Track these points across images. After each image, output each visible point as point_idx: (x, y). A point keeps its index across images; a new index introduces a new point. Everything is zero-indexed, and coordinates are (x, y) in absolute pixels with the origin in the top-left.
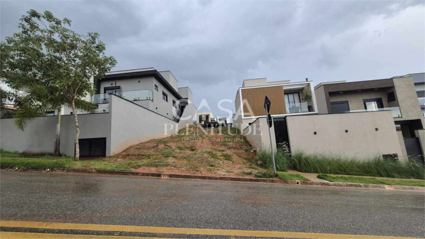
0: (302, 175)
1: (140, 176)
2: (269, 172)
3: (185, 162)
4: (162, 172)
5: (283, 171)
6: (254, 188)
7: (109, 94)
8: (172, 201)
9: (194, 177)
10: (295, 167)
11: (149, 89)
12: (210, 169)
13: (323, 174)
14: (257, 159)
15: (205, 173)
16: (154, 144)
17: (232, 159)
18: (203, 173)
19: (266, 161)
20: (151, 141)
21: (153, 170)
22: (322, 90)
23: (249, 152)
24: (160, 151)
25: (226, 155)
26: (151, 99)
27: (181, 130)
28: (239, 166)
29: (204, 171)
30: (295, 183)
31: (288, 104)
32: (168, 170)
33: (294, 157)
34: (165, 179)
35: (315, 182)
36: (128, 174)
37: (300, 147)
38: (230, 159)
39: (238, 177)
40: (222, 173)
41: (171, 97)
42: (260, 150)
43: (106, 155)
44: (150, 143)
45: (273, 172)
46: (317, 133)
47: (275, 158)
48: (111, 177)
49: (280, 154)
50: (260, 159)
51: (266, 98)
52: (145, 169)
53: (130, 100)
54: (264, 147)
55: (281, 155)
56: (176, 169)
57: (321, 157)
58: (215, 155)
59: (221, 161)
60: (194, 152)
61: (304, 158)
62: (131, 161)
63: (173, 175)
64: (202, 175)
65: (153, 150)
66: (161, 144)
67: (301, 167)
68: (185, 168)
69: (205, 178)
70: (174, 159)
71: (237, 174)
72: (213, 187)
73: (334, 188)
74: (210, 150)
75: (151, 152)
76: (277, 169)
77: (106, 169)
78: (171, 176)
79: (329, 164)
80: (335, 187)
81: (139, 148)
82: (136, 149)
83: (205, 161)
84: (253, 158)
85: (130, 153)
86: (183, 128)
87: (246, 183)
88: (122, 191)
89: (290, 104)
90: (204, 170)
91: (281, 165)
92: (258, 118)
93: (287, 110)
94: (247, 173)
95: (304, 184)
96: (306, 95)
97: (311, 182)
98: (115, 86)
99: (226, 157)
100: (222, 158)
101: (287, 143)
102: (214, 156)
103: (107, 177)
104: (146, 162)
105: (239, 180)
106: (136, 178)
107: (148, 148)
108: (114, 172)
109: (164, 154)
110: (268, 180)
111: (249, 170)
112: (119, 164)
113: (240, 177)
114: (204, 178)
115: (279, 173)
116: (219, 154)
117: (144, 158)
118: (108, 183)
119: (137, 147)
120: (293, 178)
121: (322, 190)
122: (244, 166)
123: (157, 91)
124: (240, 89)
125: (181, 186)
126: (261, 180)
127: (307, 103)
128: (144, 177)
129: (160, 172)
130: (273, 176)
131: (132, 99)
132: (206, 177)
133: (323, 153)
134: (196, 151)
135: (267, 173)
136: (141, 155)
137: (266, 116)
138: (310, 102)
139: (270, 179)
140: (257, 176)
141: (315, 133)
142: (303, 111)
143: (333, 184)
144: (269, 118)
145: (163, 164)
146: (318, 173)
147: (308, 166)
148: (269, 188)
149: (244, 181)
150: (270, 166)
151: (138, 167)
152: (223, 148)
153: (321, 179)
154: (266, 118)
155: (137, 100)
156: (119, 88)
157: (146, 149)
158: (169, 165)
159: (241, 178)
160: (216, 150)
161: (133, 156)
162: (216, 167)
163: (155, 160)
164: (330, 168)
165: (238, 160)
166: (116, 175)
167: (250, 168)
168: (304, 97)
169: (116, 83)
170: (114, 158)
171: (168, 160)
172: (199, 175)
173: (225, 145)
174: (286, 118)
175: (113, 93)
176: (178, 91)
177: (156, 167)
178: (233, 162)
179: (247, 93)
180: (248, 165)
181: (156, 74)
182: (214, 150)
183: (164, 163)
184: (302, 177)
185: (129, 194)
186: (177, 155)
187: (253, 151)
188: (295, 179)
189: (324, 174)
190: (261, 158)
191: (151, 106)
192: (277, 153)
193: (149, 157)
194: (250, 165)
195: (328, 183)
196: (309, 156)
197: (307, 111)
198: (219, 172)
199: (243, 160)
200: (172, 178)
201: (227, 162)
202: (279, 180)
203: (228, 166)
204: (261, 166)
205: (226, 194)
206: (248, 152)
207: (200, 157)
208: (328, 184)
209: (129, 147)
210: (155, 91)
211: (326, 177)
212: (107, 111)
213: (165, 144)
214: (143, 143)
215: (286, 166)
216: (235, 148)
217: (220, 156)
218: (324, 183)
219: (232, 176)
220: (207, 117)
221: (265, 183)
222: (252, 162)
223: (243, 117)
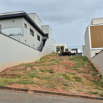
1: (13, 90)
3: (46, 81)
4: (28, 88)
9: (52, 93)
11: (20, 27)
12: (64, 88)
16: (24, 67)
17: (82, 81)
18: (59, 90)
21: (22, 86)
23: (96, 76)
24: (27, 72)
25: (76, 78)
26: (22, 34)
28: (87, 87)
34: (31, 94)
36: (5, 89)
38: (80, 81)
40: (73, 91)
41: (36, 33)
44: (21, 67)
52: (16, 86)
56: (39, 86)
59: (73, 82)
60: (52, 74)
62: (7, 79)
63: (37, 91)
66: (28, 67)
68: (46, 86)
70: (38, 79)
71: (86, 93)
74: (64, 73)
75: (21, 73)
78: (35, 91)
81: (13, 70)
82: (11, 71)
83: (60, 82)
84: (99, 81)
85: (6, 73)
90: (59, 88)
94: (94, 93)
100: (73, 80)
102: (67, 78)
104: (18, 80)
105: (87, 97)
106: (10, 92)
107: (19, 70)
109: (30, 75)
113: (88, 95)
114: (59, 94)
116: (72, 76)
117: (16, 77)
124: (89, 26)
125: (42, 100)
131: (8, 34)
132: (61, 94)
134: (54, 73)
136: (14, 75)
140: (101, 96)
149: (92, 99)
151: (12, 84)
152: (74, 72)
155: (12, 35)
157: (17, 71)
158: (34, 83)
160: (69, 73)
161: (9, 75)
162: (69, 86)
163: (24, 79)
165: (86, 82)
167: (96, 89)
171: (33, 79)
172: (56, 92)
173: (76, 70)
176: (41, 28)
177: (25, 84)
178: (82, 83)
180: (94, 86)
181: (25, 15)
183: (30, 81)
186: (39, 76)
191: (22, 40)
193: (19, 77)
198: (71, 91)
199: (90, 82)
200: (36, 93)
201: (78, 83)
203: (78, 86)
206: (94, 76)
207: (56, 78)
210: (25, 28)
213: (31, 68)
214: (16, 66)
216: (84, 73)
217: (72, 78)
219: (82, 94)
222: (98, 84)
223: (91, 48)
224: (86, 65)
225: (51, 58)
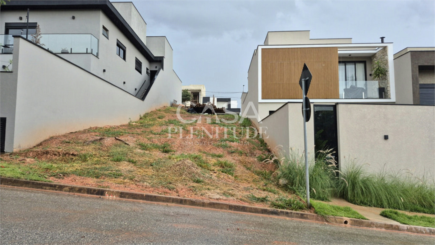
0: (354, 210)
1: (65, 191)
2: (298, 200)
3: (150, 171)
4: (106, 187)
5: (323, 200)
6: (268, 225)
7: (13, 36)
8: (120, 240)
9: (165, 200)
10: (343, 195)
11: (91, 34)
12: (193, 187)
13: (391, 209)
14: (279, 175)
15: (184, 193)
16: (97, 136)
17: (234, 173)
18: (181, 193)
19: (294, 180)
20: (89, 131)
21: (91, 183)
22: (407, 61)
23: (266, 162)
24: (106, 149)
25: (224, 165)
26: (95, 53)
27: (147, 114)
28: (246, 185)
29: (184, 190)
30: (341, 223)
31: (344, 82)
32: (118, 185)
33: (344, 177)
34: (112, 200)
35: (377, 223)
36: (44, 187)
37: (356, 160)
38: (231, 172)
39: (242, 205)
40: (214, 195)
41: (132, 53)
42: (287, 160)
43: (5, 150)
44: (88, 134)
45: (304, 200)
46: (389, 137)
47: (310, 176)
48: (12, 190)
49: (321, 170)
50: (285, 176)
51: (305, 68)
52: (75, 181)
53: (54, 52)
54: (292, 155)
55: (321, 172)
56: (133, 182)
57: (391, 180)
58: (204, 163)
59: (215, 175)
60: (167, 155)
61: (361, 181)
62: (50, 164)
63: (127, 194)
64: (179, 196)
65: (93, 146)
66: (109, 137)
67: (354, 196)
68: (149, 183)
69: (183, 202)
70: (131, 165)
71: (241, 200)
72: (197, 220)
73: (408, 235)
74: (196, 154)
75: (90, 149)
76: (313, 196)
77: (3, 175)
78: (122, 195)
79: (403, 193)
80: (409, 233)
81: (67, 140)
82: (61, 143)
83: (186, 173)
84: (271, 172)
85: (48, 149)
86: (152, 110)
87: (256, 216)
88: (31, 218)
89: (347, 81)
90: (183, 187)
91: (320, 189)
92: (287, 103)
93: (342, 92)
94: (259, 199)
95: (357, 225)
96: (377, 68)
97: (369, 222)
98: (26, 22)
99: (223, 167)
100: (216, 169)
101: (334, 152)
102: (202, 165)
103: (4, 189)
104: (79, 168)
105: (244, 209)
106: (58, 195)
107: (85, 142)
108: (18, 181)
109: (113, 155)
110: (294, 213)
111: (263, 194)
112: (28, 169)
113: (246, 205)
114: (181, 202)
115: (316, 203)
116: (213, 161)
117: (76, 160)
118: (4, 201)
119: (64, 139)
120: (339, 214)
121: (386, 237)
122: (254, 186)
123: (107, 39)
124: (260, 48)
125: (139, 215)
126: (281, 212)
127: (377, 82)
128: (73, 193)
129: (104, 187)
130: (304, 207)
131: (58, 50)
132: (185, 200)
133: (397, 173)
134: (172, 153)
135: (294, 201)
136: (69, 154)
137: (301, 101)
138: (383, 81)
139: (298, 212)
140: (275, 205)
141: (386, 137)
142: (369, 96)
143: (406, 228)
144: (307, 104)
145: (111, 173)
146: (383, 208)
147: (367, 195)
148: (294, 228)
149: (253, 212)
150: (301, 189)
151: (64, 176)
152: (219, 151)
153: (386, 218)
154: (301, 104)
155: (68, 53)
156: (34, 26)
157: (79, 145)
158: (121, 175)
159: (247, 207)
160: (207, 154)
161: (55, 155)
162: (206, 184)
163: (95, 164)
164: (406, 200)
165: (244, 175)
166: (20, 187)
167: (264, 190)
168: (373, 72)
169: (27, 17)
170: (19, 157)
171: (120, 166)
172: (174, 197)
173: (225, 147)
174: (337, 106)
175: (22, 36)
176: (147, 43)
177: (97, 177)
178: (236, 177)
179: (271, 57)
180: (261, 184)
181: (106, 6)
182: (205, 155)
183: (112, 171)
184: (354, 213)
185: (42, 223)
186: (136, 159)
187: (273, 162)
188: (341, 215)
189: (393, 210)
190: (286, 173)
191: (95, 65)
192: (315, 167)
193: (84, 159)
194: (266, 185)
195: (397, 226)
196: (371, 176)
197: (376, 97)
198: (209, 193)
199: (253, 174)
200: (124, 199)
201: (226, 177)
202: (313, 216)
203: (226, 184)
204: (285, 188)
205: (218, 233)
206: (263, 161)
207: (177, 164)
208: (397, 228)
209: (48, 138)
210: (102, 38)
211: (396, 216)
212: (10, 68)
213: (115, 138)
214: (76, 132)
215: (329, 191)
216: (241, 154)
217: (214, 166)
218: (392, 226)
219: (232, 201)
220: (196, 94)
221: (288, 219)
222: (269, 179)
223: (260, 100)
225: (168, 117)
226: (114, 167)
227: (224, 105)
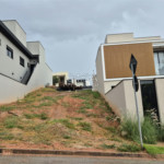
2: (135, 145)
3: (34, 133)
4: (3, 147)
5: (151, 144)
9: (45, 152)
12: (64, 142)
14: (121, 129)
15: (58, 147)
17: (91, 130)
18: (56, 146)
19: (131, 131)
23: (111, 120)
24: (2, 120)
25: (84, 125)
28: (100, 138)
31: (158, 64)
32: (12, 145)
34: (8, 156)
38: (89, 129)
39: (98, 152)
40: (79, 146)
41: (17, 54)
45: (139, 145)
47: (142, 128)
49: (148, 123)
50: (125, 129)
51: (132, 57)
54: (129, 115)
55: (149, 125)
56: (22, 142)
59: (78, 132)
60: (45, 121)
63: (18, 150)
64: (54, 149)
66: (4, 111)
68: (33, 142)
69: (58, 153)
70: (20, 130)
71: (97, 148)
74: (64, 118)
76: (145, 141)
78: (15, 151)
83: (58, 132)
84: (116, 127)
86: (33, 91)
89: (160, 64)
90: (57, 143)
91: (149, 136)
92: (122, 81)
93: (157, 71)
94: (109, 146)
99: (84, 127)
100: (79, 128)
101: (156, 111)
102: (69, 126)
105: (99, 154)
109: (7, 124)
110: (133, 154)
111: (111, 143)
113: (101, 151)
114: (56, 153)
116: (76, 122)
124: (102, 46)
126: (125, 154)
129: (1, 147)
130: (140, 150)
134: (48, 119)
137: (132, 78)
139: (136, 153)
140: (120, 150)
144: (136, 80)
145: (6, 137)
150: (136, 138)
152: (80, 116)
158: (13, 138)
159: (102, 153)
160: (72, 118)
162: (72, 139)
165: (98, 131)
167: (112, 140)
171: (12, 131)
172: (51, 150)
173: (84, 112)
174: (155, 80)
176: (27, 46)
179: (110, 51)
180: (110, 136)
182: (70, 119)
183: (7, 135)
187: (116, 120)
190: (126, 127)
192: (144, 122)
194: (113, 137)
198: (75, 146)
199: (104, 130)
200: (16, 155)
201: (86, 133)
202: (146, 155)
203: (86, 138)
204: (126, 137)
207: (52, 127)
213: (8, 112)
215: (155, 137)
216: (95, 116)
217: (77, 126)
219: (91, 150)
220: (62, 78)
221: (129, 158)
222: (114, 132)
223: (105, 79)
224: (98, 105)
225: (44, 95)
226: (8, 132)
227: (81, 84)
